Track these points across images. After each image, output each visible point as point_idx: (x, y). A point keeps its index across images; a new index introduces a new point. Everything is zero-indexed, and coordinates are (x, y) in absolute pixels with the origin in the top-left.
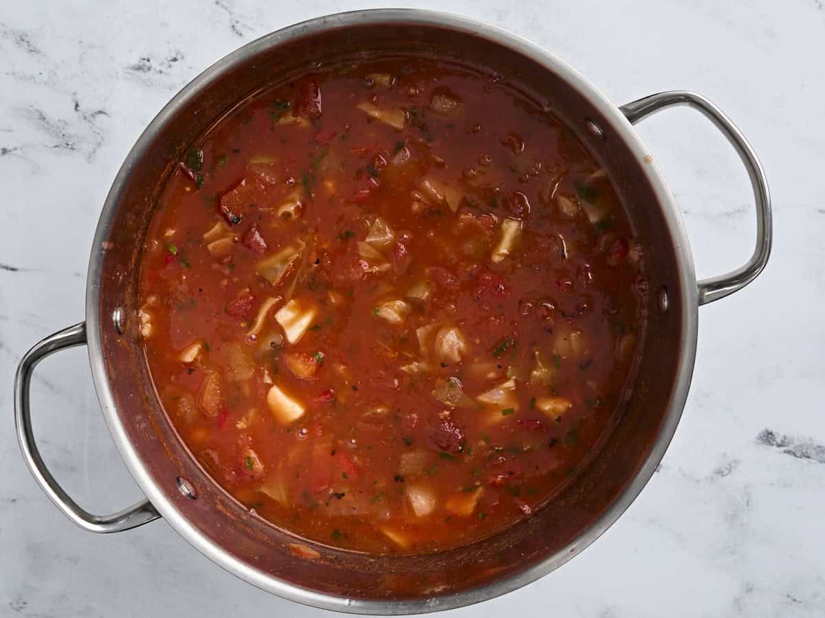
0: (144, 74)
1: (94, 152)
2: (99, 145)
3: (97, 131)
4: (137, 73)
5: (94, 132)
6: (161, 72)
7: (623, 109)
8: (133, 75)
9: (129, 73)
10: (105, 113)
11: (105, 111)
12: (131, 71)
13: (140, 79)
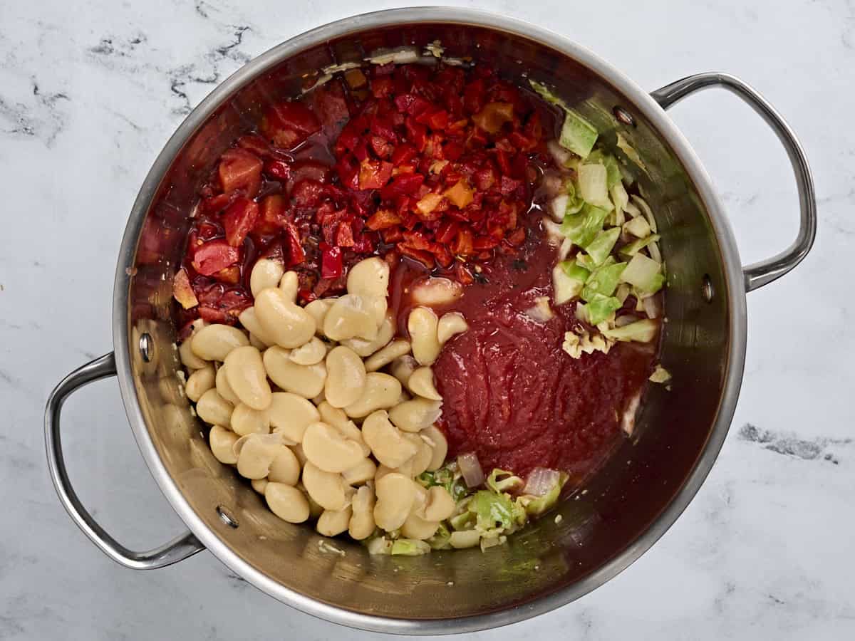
0: (104, 56)
1: (54, 137)
2: (59, 129)
3: (57, 115)
4: (98, 55)
5: (54, 116)
6: (123, 54)
7: (654, 95)
8: (94, 57)
9: (90, 55)
10: (65, 97)
11: (66, 95)
12: (92, 54)
13: (101, 62)
